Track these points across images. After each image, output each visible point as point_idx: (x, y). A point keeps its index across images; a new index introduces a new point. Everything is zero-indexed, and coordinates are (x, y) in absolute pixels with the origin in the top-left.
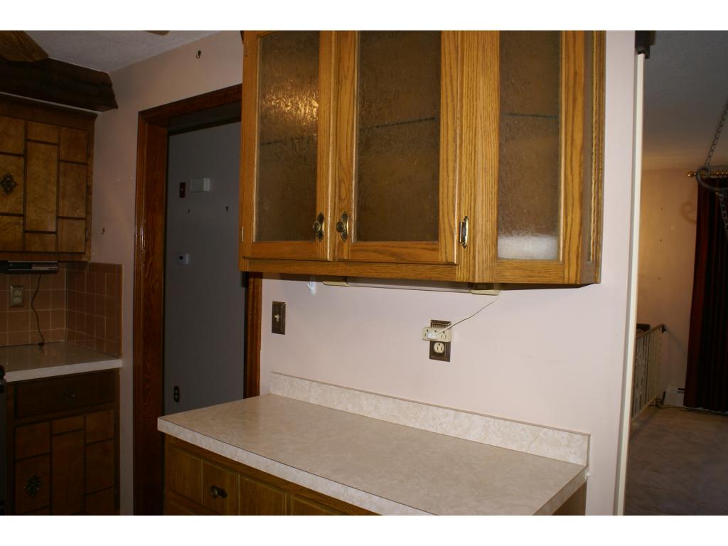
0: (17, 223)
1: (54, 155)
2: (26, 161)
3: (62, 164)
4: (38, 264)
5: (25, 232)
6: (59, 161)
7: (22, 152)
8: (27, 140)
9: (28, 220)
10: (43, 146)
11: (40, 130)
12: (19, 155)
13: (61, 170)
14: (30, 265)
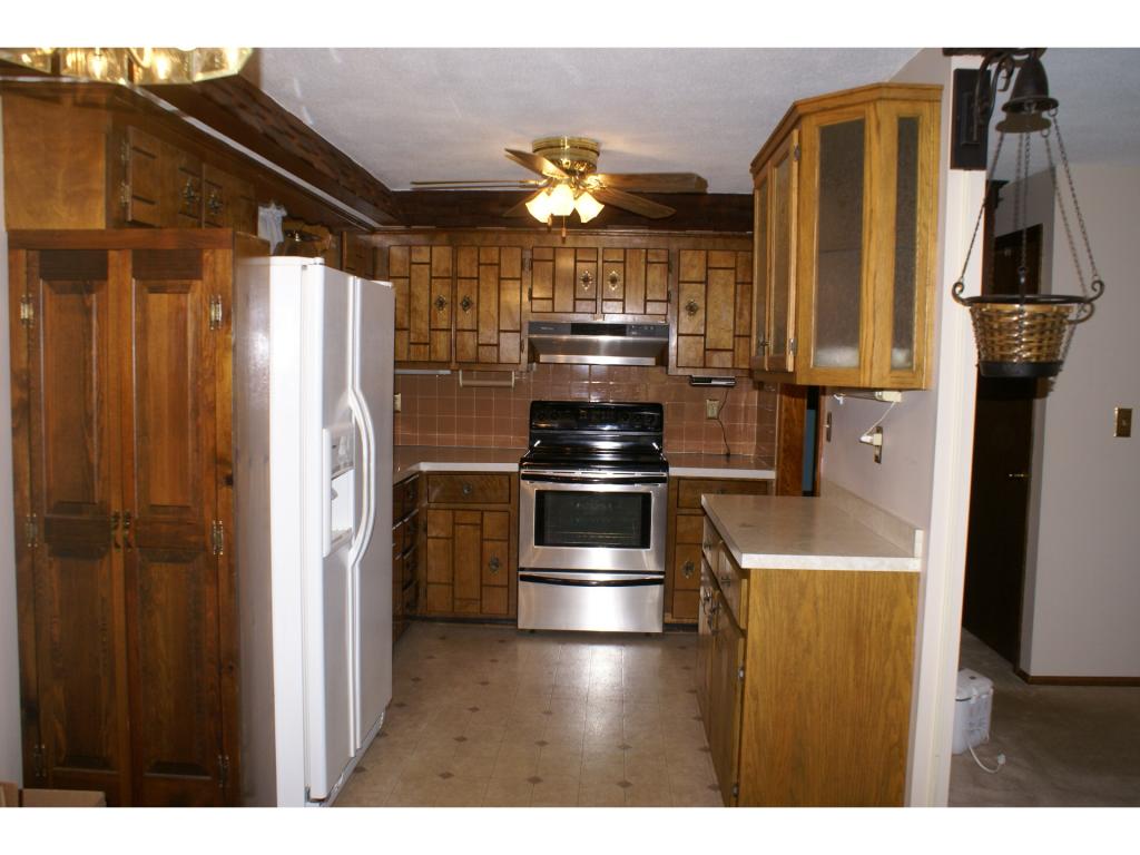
0: (699, 342)
1: (732, 279)
2: (706, 287)
3: (739, 286)
4: (716, 379)
5: (705, 350)
6: (736, 283)
7: (704, 279)
8: (708, 268)
9: (707, 339)
10: (721, 272)
11: (718, 258)
12: (701, 283)
13: (739, 291)
14: (710, 380)
